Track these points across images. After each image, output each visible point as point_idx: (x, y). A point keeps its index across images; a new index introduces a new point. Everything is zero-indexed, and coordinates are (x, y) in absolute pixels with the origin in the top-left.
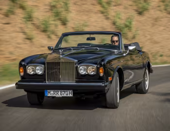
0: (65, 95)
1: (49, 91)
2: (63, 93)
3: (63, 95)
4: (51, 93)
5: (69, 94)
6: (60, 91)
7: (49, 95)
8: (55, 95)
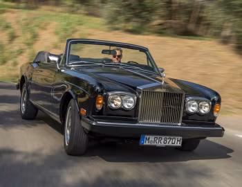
0: (170, 144)
1: (148, 137)
2: (168, 141)
3: (167, 144)
4: (150, 141)
5: (176, 142)
6: (163, 137)
7: (147, 143)
8: (155, 144)
